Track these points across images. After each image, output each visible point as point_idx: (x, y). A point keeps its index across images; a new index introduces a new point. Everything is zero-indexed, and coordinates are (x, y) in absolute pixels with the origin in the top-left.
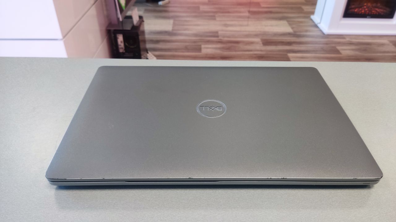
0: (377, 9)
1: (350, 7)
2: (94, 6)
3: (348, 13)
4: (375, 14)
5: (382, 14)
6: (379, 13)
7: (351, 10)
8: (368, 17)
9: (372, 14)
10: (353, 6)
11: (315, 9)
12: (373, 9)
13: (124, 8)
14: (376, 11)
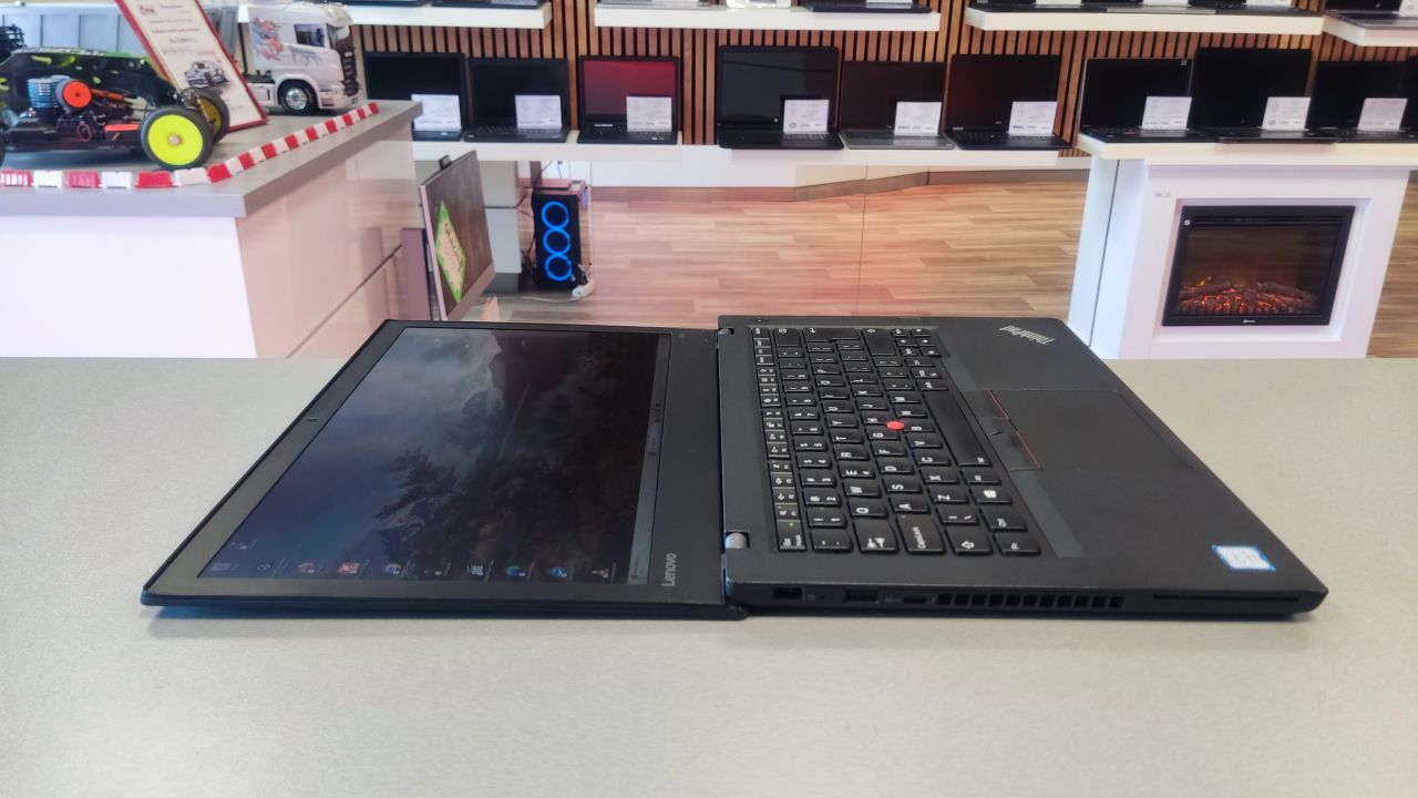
0: (1272, 296)
1: (1182, 292)
2: (363, 288)
3: (1179, 311)
4: (1266, 309)
5: (1291, 310)
6: (1279, 307)
7: (1185, 302)
8: (1245, 321)
9: (1259, 310)
10: (1193, 290)
11: (1068, 303)
12: (1258, 296)
13: (458, 298)
14: (1270, 301)
